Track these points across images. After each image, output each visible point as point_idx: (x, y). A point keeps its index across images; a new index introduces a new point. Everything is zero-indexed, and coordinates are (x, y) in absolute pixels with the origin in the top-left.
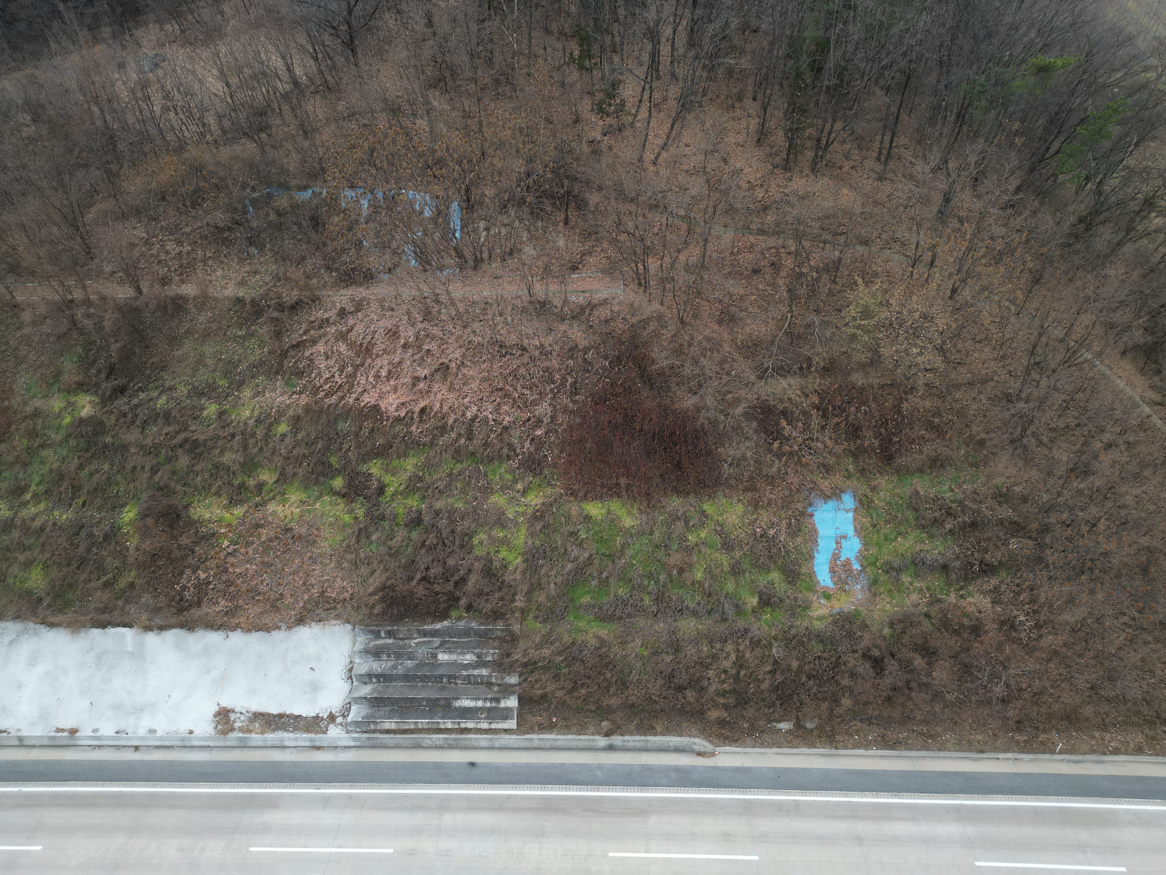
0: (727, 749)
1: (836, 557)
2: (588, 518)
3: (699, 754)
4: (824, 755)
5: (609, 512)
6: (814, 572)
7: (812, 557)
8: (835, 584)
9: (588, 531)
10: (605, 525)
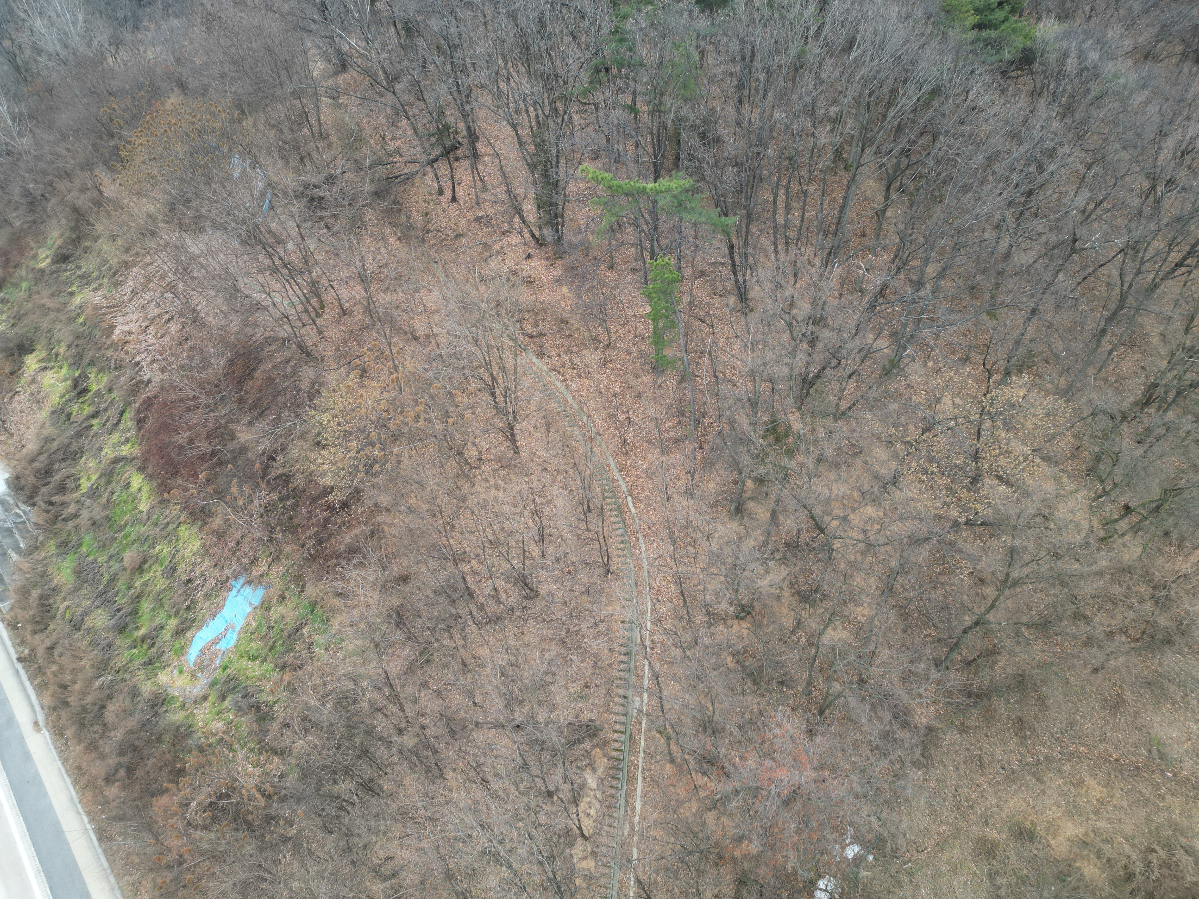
0: (47, 734)
1: (216, 642)
2: (128, 486)
3: (36, 723)
4: (72, 799)
5: (140, 489)
6: (191, 641)
7: (200, 628)
8: (195, 664)
9: (119, 496)
10: (130, 499)
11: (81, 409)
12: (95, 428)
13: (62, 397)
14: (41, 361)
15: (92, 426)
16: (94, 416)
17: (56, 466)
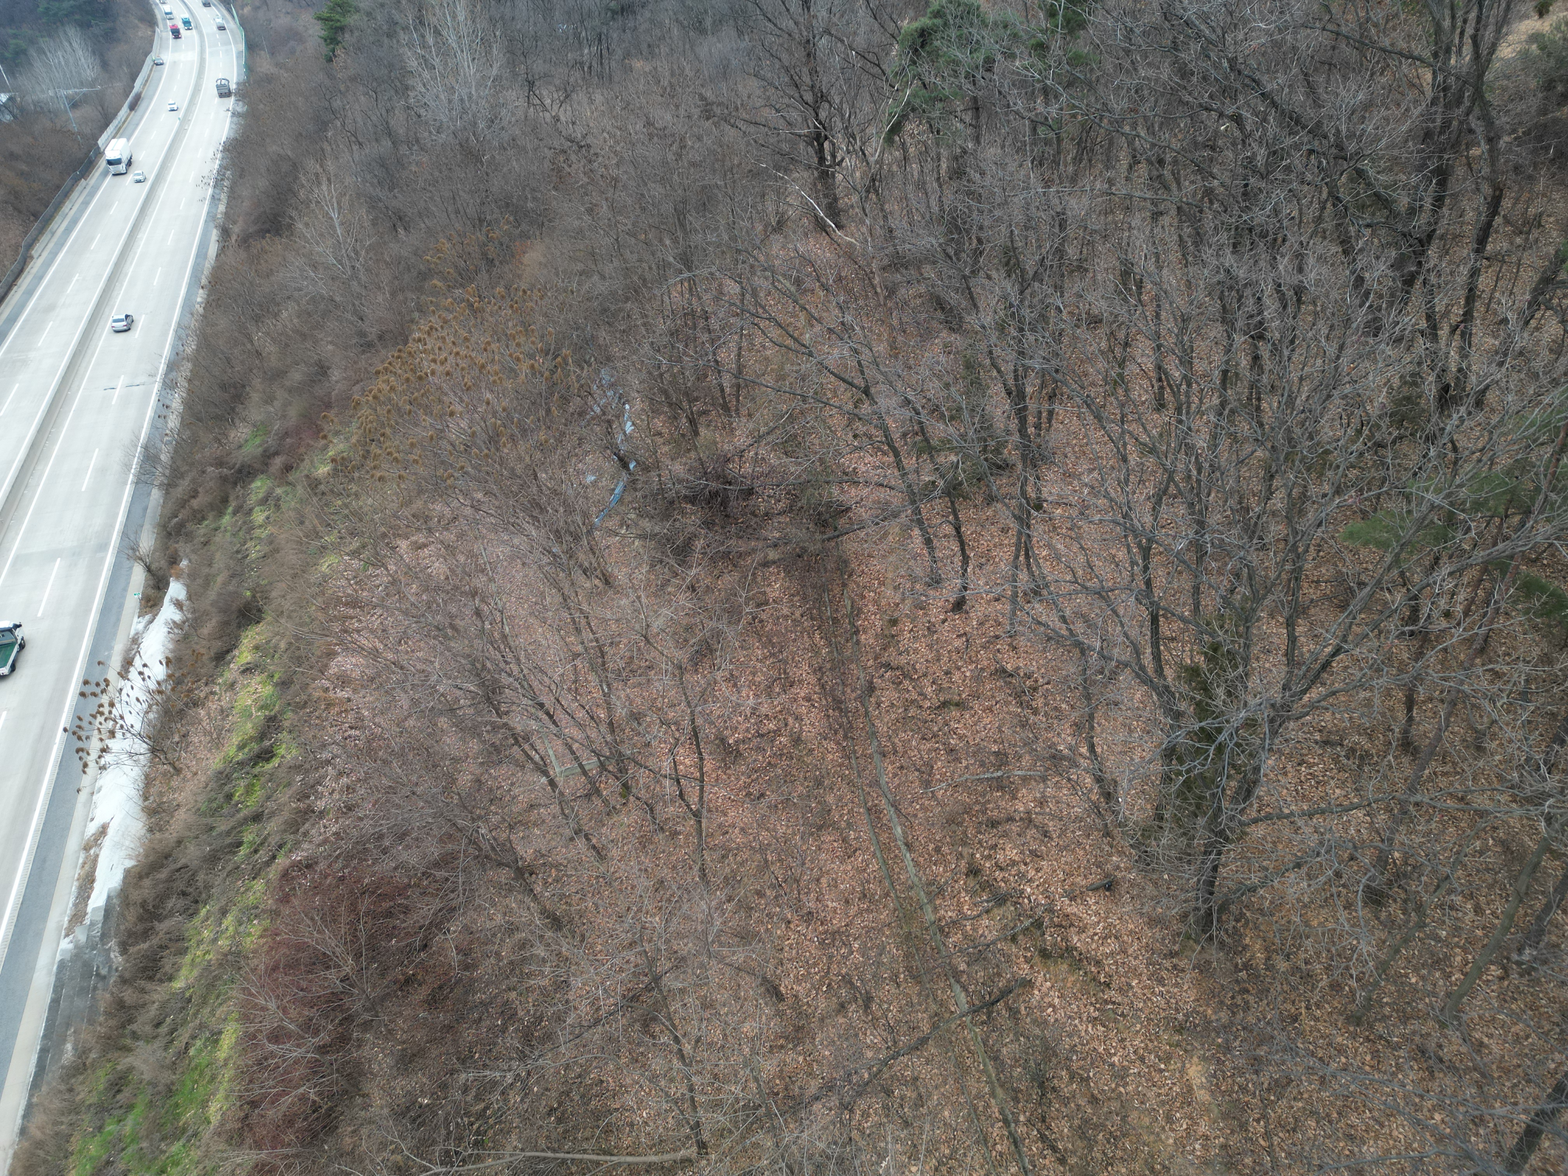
5: (226, 1062)
9: (200, 1051)
10: (208, 1073)
11: (249, 790)
12: (243, 851)
13: (241, 748)
14: (257, 648)
15: (240, 844)
16: (257, 818)
17: (170, 904)
